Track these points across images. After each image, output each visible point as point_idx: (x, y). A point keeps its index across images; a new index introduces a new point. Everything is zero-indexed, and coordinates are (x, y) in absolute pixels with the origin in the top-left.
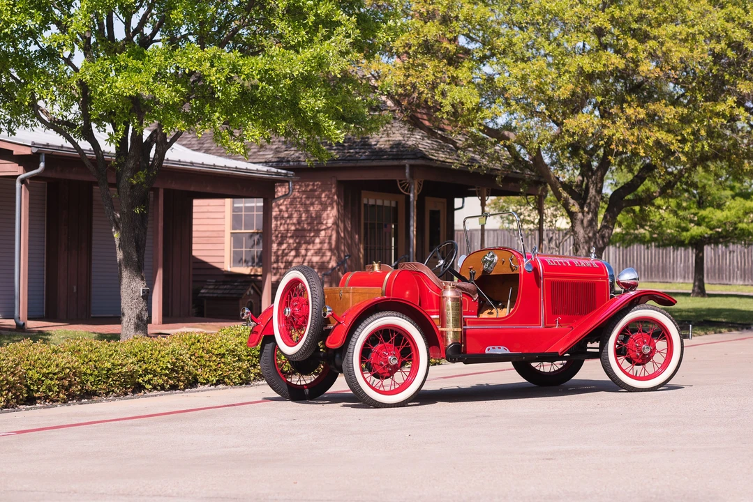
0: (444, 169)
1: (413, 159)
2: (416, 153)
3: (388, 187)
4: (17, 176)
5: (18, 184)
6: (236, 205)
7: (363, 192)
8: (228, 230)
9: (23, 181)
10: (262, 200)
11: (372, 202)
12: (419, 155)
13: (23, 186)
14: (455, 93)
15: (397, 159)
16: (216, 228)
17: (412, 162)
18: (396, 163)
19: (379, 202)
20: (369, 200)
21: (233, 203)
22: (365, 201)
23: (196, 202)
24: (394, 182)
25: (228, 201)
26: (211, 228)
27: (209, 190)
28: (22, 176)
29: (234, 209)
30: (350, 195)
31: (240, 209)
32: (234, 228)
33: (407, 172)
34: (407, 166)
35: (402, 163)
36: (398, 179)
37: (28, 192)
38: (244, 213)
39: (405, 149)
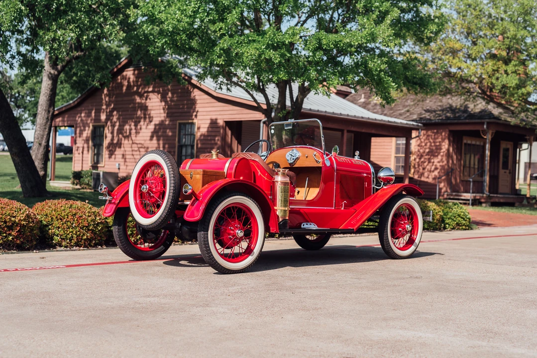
0: (506, 124)
1: (488, 119)
2: (490, 115)
3: (477, 134)
4: (261, 120)
5: (262, 124)
6: (398, 142)
7: (464, 137)
8: (393, 155)
9: (264, 123)
10: (405, 139)
11: (469, 142)
12: (492, 117)
13: (265, 125)
14: (504, 79)
15: (480, 119)
16: (387, 154)
17: (488, 121)
18: (479, 121)
19: (474, 143)
20: (467, 140)
21: (397, 141)
22: (465, 141)
24: (478, 131)
25: (394, 139)
26: (385, 153)
28: (263, 120)
29: (397, 144)
30: (456, 138)
31: (399, 144)
32: (396, 154)
33: (485, 126)
34: (486, 123)
35: (483, 121)
36: (481, 129)
37: (267, 128)
38: (401, 146)
39: (485, 114)
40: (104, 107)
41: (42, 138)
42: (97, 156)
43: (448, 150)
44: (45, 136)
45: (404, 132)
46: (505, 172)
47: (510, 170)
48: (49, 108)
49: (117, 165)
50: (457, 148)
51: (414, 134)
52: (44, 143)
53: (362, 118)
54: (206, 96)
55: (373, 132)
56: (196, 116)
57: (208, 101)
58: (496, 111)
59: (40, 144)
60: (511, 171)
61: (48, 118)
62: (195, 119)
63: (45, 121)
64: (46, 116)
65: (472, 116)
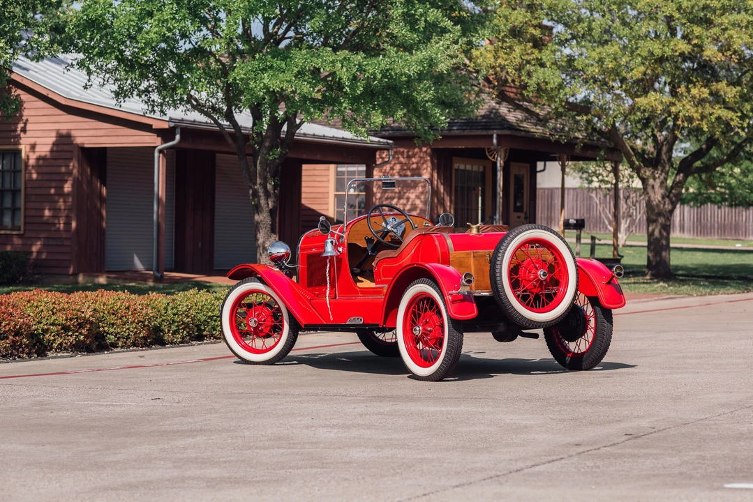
0: (529, 138)
1: (499, 129)
2: (503, 123)
3: (479, 154)
4: (156, 147)
5: (156, 154)
6: (339, 169)
7: (455, 160)
8: (332, 192)
9: (161, 151)
10: (364, 165)
11: (462, 167)
12: (505, 126)
13: (161, 154)
15: (485, 129)
16: (321, 190)
17: (500, 132)
18: (484, 133)
19: (468, 167)
20: (459, 165)
21: (337, 168)
22: (456, 166)
23: (305, 167)
24: (483, 150)
25: (332, 167)
26: (316, 190)
27: (318, 157)
28: (161, 147)
29: (338, 173)
30: (442, 160)
31: (341, 173)
32: (337, 191)
33: (495, 141)
34: (495, 136)
35: (490, 132)
36: (486, 147)
37: (165, 160)
38: (346, 177)
39: (494, 120)
43: (431, 180)
46: (519, 217)
47: (526, 214)
50: (445, 179)
54: (41, 104)
55: (304, 157)
56: (24, 130)
57: (45, 112)
58: (513, 117)
60: (528, 215)
62: (22, 135)
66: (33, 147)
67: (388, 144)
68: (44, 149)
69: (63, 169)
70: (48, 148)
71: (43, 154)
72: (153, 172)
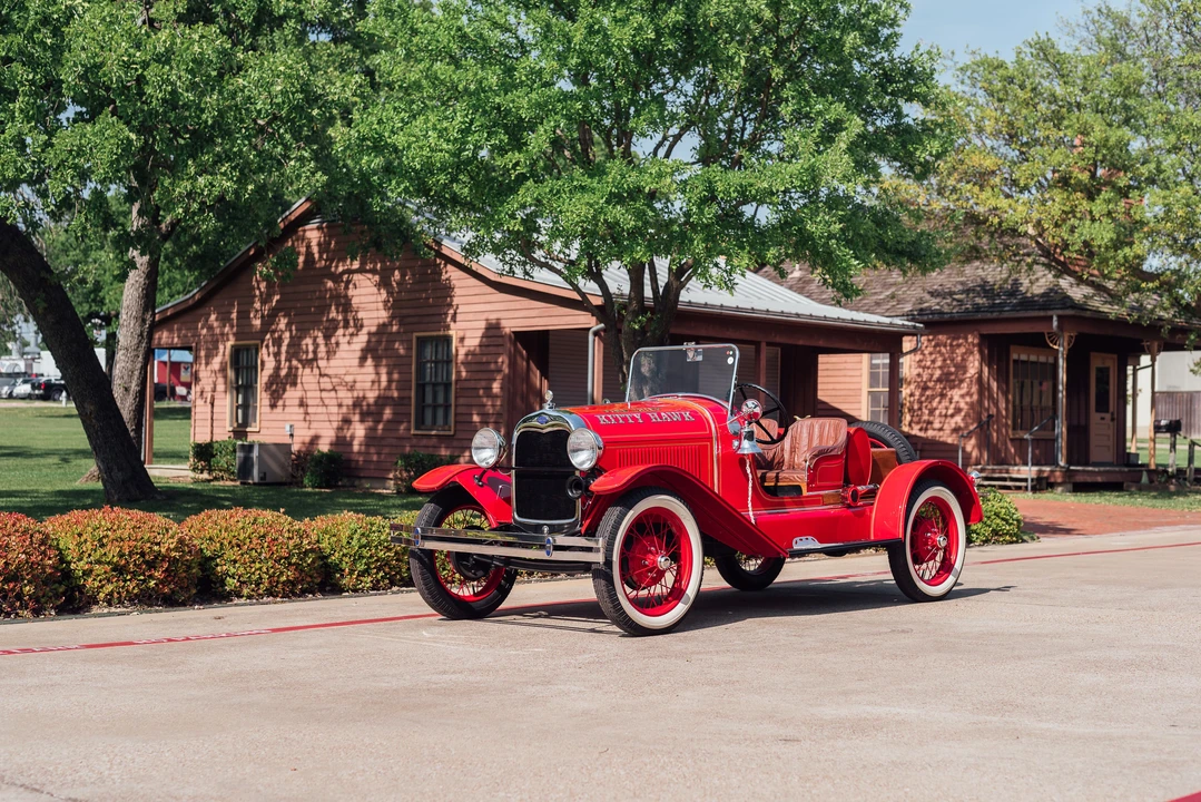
0: (1100, 319)
1: (1061, 309)
2: (1066, 301)
3: (1038, 341)
4: (589, 329)
5: (591, 337)
6: (874, 362)
7: (1012, 348)
8: (865, 388)
9: (596, 334)
10: (888, 355)
11: (1024, 357)
12: (1068, 304)
13: (597, 338)
14: (1087, 230)
15: (1043, 309)
16: (852, 386)
17: (1060, 312)
18: (1042, 313)
19: (1033, 358)
20: (1019, 354)
21: (871, 359)
22: (1015, 356)
23: (822, 358)
24: (1041, 335)
25: (865, 356)
26: (847, 386)
27: (846, 347)
28: (594, 329)
29: (873, 366)
30: (996, 350)
31: (877, 366)
32: (871, 387)
33: (1055, 324)
34: (1055, 318)
35: (1050, 313)
36: (1046, 332)
37: (602, 345)
38: (881, 370)
39: (1054, 299)
40: (257, 305)
41: (131, 376)
42: (246, 410)
43: (980, 373)
44: (137, 373)
45: (885, 342)
46: (1103, 419)
47: (1113, 414)
48: (143, 314)
49: (288, 428)
50: (999, 371)
51: (908, 344)
52: (134, 387)
53: (798, 315)
54: (473, 281)
55: (821, 343)
56: (454, 319)
57: (477, 291)
58: (1078, 293)
59: (126, 389)
60: (1115, 416)
61: (141, 335)
62: (452, 324)
63: (136, 341)
64: (138, 332)
65: (1028, 303)
66: (462, 339)
67: (915, 327)
68: (473, 341)
69: (493, 366)
70: (477, 342)
71: (472, 349)
72: (587, 360)
